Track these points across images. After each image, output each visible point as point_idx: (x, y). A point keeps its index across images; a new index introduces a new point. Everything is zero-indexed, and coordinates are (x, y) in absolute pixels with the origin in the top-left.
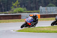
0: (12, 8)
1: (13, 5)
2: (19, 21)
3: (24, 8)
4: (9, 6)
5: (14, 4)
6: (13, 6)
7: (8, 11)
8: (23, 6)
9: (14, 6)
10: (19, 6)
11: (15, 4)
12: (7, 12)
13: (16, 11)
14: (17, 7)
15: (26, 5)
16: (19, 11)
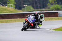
1: (50, 2)
2: (56, 19)
4: (45, 3)
8: (60, 3)
10: (56, 3)
12: (43, 9)
13: (53, 8)
14: (54, 4)
16: (56, 8)
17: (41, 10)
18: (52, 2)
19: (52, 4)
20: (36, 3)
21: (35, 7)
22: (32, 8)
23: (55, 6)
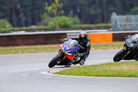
0: (43, 18)
3: (74, 17)
4: (38, 13)
5: (50, 8)
6: (46, 11)
8: (72, 12)
9: (49, 12)
10: (62, 12)
11: (53, 8)
12: (33, 27)
13: (56, 24)
14: (57, 15)
15: (78, 11)
16: (62, 24)
18: (53, 10)
19: (52, 15)
20: (17, 12)
21: (15, 23)
23: (61, 21)
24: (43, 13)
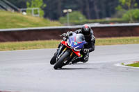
2: (136, 41)
6: (120, 4)
7: (108, 16)
9: (123, 4)
10: (136, 5)
12: (108, 19)
14: (131, 7)
16: (136, 17)
17: (103, 20)
18: (127, 3)
19: (126, 8)
20: (91, 5)
22: (82, 17)
23: (134, 13)
24: (117, 6)
